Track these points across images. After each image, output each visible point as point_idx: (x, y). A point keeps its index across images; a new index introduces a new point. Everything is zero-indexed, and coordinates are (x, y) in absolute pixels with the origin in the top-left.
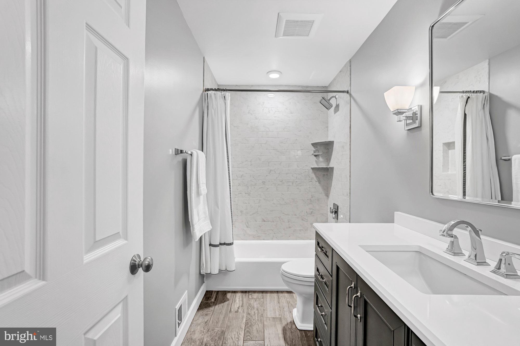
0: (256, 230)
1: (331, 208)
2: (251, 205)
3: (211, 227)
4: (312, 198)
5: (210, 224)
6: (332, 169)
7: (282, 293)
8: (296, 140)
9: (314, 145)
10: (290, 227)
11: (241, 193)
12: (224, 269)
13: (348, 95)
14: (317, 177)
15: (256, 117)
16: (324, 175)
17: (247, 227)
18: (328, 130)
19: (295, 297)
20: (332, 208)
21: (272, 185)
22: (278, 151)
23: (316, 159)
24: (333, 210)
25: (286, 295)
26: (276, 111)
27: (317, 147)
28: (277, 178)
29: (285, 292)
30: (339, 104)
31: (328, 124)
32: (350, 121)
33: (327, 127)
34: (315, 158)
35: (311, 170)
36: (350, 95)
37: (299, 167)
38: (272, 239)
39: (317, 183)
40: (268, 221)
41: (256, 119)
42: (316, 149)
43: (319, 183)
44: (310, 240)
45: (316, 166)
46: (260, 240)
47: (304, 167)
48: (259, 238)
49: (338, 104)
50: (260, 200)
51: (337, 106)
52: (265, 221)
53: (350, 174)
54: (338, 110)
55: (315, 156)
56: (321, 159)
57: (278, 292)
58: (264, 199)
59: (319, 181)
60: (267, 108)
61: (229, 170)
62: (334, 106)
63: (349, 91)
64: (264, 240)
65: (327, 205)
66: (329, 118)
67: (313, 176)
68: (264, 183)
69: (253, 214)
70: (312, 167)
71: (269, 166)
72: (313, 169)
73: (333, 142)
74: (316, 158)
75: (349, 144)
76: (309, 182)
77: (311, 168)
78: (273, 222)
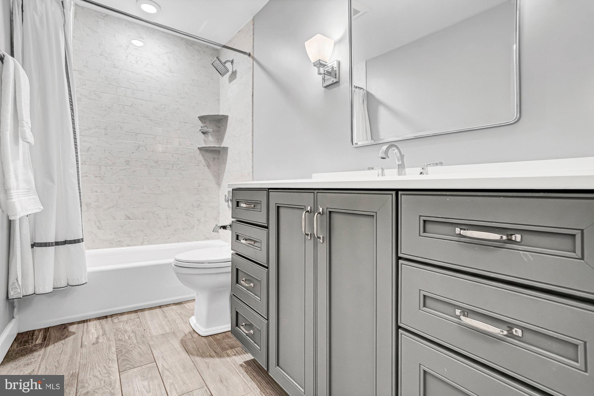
0: (115, 233)
2: (105, 194)
4: (199, 186)
6: (226, 149)
7: (168, 306)
8: (178, 109)
9: (202, 118)
10: (169, 226)
12: (64, 284)
13: (250, 59)
14: (205, 160)
15: (115, 65)
16: (214, 159)
17: (99, 228)
18: (219, 104)
19: (187, 307)
20: (227, 196)
21: (141, 166)
22: (151, 120)
23: (205, 138)
24: (228, 199)
25: (174, 307)
26: (148, 64)
27: (205, 123)
28: (149, 157)
29: (171, 305)
30: (236, 71)
31: (219, 96)
32: (253, 89)
33: (218, 100)
34: (203, 135)
35: (198, 151)
36: (253, 58)
37: (181, 146)
38: (142, 244)
39: (206, 167)
40: (136, 219)
41: (115, 67)
42: (205, 125)
43: (209, 168)
44: (197, 241)
45: (204, 145)
46: (122, 246)
47: (188, 146)
48: (120, 244)
49: (234, 70)
50: (122, 188)
51: (234, 73)
52: (129, 218)
53: (253, 150)
54: (236, 78)
55: (204, 133)
56: (210, 138)
57: (160, 307)
58: (129, 186)
59: (209, 166)
60: (133, 55)
62: (230, 72)
63: (252, 54)
64: (128, 245)
65: (219, 196)
66: (221, 89)
67: (201, 158)
68: (128, 162)
69: (109, 208)
70: (200, 146)
71: (137, 139)
72: (200, 149)
73: (228, 116)
74: (205, 136)
75: (251, 115)
76: (196, 165)
77: (198, 148)
78: (144, 219)
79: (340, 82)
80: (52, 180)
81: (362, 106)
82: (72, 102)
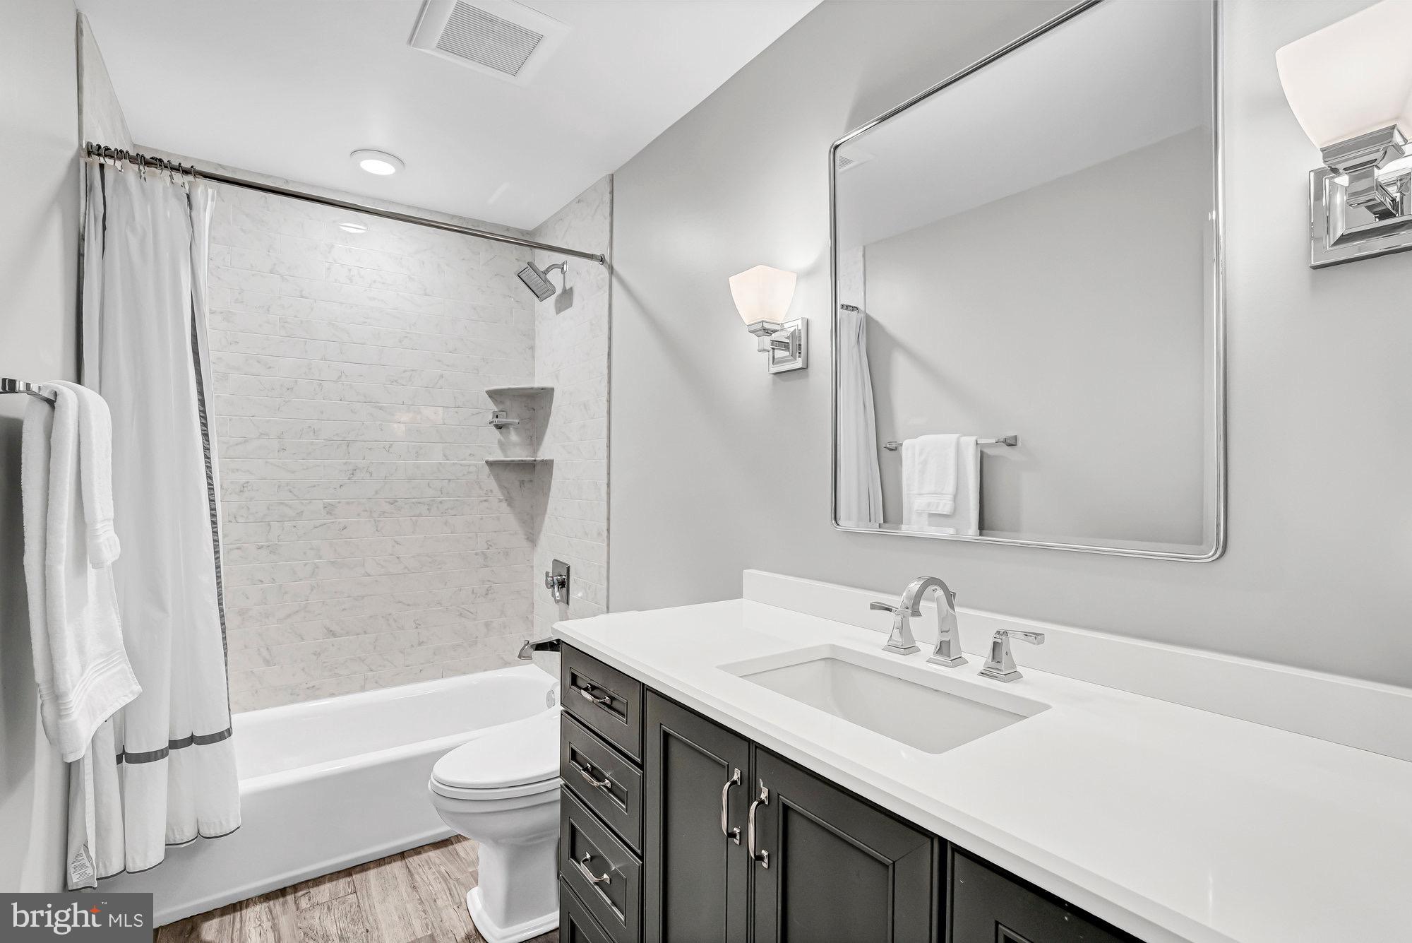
0: (303, 670)
1: (547, 574)
2: (281, 586)
3: (137, 688)
4: (488, 549)
5: (131, 675)
6: (548, 464)
7: (419, 853)
8: (442, 376)
9: (495, 395)
10: (420, 644)
11: (238, 548)
12: (189, 833)
13: (603, 270)
14: (501, 487)
15: (301, 291)
16: (522, 482)
17: (267, 663)
18: (533, 357)
19: (462, 854)
20: (550, 575)
21: (359, 515)
22: (381, 408)
23: (502, 438)
24: (553, 580)
25: (433, 855)
26: (375, 282)
27: (502, 402)
28: (377, 493)
29: (426, 848)
30: (571, 289)
31: (533, 339)
32: (610, 339)
33: (532, 348)
34: (497, 432)
35: (487, 469)
36: (611, 270)
37: (448, 460)
38: (363, 689)
39: (504, 504)
40: (348, 634)
41: (302, 297)
42: (501, 407)
43: (510, 505)
44: (485, 670)
45: (500, 457)
46: (317, 698)
47: (465, 459)
48: (313, 693)
49: (568, 287)
50: (317, 567)
51: (567, 294)
52: (334, 634)
53: (609, 480)
54: (571, 305)
55: (499, 427)
56: (514, 437)
57: (402, 855)
58: (333, 562)
59: (510, 501)
60: (342, 265)
61: (208, 467)
62: (559, 291)
63: (607, 259)
64: (332, 695)
65: (532, 567)
66: (536, 322)
67: (491, 484)
68: (330, 509)
69: (289, 616)
70: (491, 459)
71: (349, 453)
72: (490, 464)
73: (552, 389)
74: (501, 433)
75: (605, 399)
76: (481, 501)
77: (487, 462)
78: (365, 633)
79: (810, 368)
80: (163, 608)
81: (856, 349)
82: (206, 419)
